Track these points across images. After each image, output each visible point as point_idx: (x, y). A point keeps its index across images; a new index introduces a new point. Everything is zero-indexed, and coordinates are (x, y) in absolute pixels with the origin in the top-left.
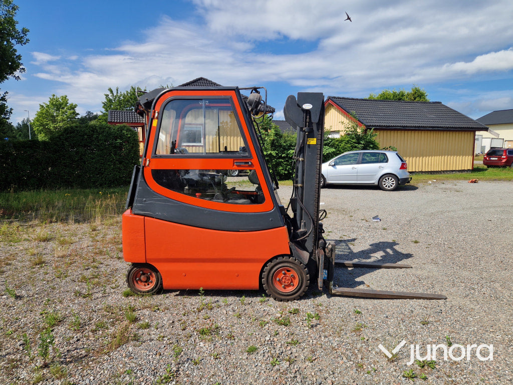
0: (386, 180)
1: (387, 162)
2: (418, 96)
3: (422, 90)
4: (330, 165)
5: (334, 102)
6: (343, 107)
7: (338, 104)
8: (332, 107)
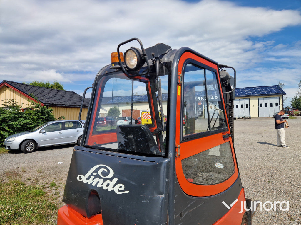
3: (61, 84)
4: (41, 133)
5: (10, 85)
6: (20, 89)
7: (15, 86)
8: (7, 88)
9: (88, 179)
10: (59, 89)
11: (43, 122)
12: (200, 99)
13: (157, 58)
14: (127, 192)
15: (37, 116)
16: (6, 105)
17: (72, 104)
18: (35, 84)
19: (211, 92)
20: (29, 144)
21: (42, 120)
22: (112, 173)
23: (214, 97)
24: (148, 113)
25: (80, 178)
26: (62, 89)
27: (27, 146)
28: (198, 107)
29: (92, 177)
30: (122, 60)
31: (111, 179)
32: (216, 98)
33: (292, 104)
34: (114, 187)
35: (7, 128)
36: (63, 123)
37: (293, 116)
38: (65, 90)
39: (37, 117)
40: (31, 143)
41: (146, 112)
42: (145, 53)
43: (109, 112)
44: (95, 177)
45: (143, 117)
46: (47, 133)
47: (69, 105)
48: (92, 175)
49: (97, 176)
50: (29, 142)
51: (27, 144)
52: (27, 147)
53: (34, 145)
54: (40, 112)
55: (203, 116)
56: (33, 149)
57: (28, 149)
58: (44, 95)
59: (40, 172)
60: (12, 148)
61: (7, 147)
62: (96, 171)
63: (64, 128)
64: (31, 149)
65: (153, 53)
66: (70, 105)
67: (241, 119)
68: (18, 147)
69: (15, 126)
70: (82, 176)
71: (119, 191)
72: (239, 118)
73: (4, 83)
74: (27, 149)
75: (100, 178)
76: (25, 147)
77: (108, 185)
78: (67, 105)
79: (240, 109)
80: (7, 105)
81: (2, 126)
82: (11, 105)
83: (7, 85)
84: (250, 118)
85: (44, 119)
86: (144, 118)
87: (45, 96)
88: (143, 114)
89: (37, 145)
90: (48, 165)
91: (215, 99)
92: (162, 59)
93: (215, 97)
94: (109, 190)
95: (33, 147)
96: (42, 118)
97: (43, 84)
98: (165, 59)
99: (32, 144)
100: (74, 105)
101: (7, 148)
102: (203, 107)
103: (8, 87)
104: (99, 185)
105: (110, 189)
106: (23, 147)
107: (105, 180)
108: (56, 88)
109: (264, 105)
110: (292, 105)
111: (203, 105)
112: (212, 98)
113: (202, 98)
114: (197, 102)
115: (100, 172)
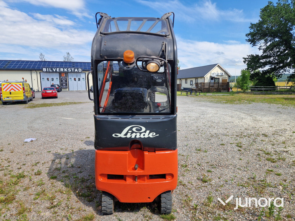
9: (126, 134)
12: (64, 70)
14: (158, 135)
19: (74, 64)
22: (144, 129)
23: (78, 70)
24: (11, 85)
28: (61, 79)
29: (129, 134)
31: (145, 132)
32: (80, 70)
34: (148, 135)
41: (8, 83)
44: (132, 133)
45: (4, 89)
48: (127, 132)
55: (67, 88)
62: (130, 129)
71: (152, 136)
75: (136, 133)
77: (144, 135)
86: (6, 91)
88: (4, 85)
91: (79, 71)
93: (79, 69)
94: (146, 137)
102: (66, 79)
104: (137, 137)
107: (141, 133)
111: (66, 77)
112: (76, 70)
113: (65, 70)
114: (60, 73)
115: (134, 129)
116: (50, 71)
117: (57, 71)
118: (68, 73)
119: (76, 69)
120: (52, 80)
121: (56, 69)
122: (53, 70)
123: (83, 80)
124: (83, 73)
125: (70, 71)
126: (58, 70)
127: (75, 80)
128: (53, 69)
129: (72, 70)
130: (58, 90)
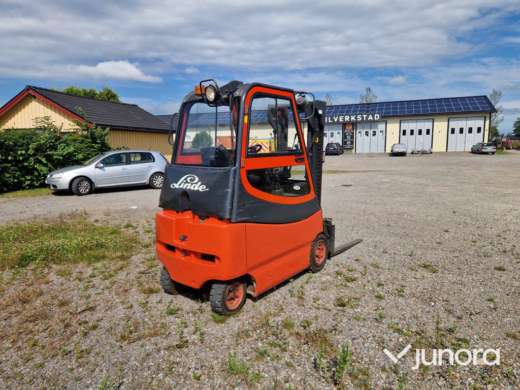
0: (156, 178)
1: (154, 161)
2: (110, 97)
3: (114, 91)
4: (97, 167)
5: (38, 93)
6: (55, 100)
7: (47, 96)
8: (33, 98)
9: (180, 185)
10: (112, 100)
11: (95, 153)
12: (350, 119)
13: (231, 93)
14: (208, 189)
15: (86, 144)
16: (39, 125)
17: (136, 126)
18: (72, 91)
19: (369, 107)
20: (82, 182)
21: (92, 150)
22: (197, 179)
23: (373, 117)
25: (173, 186)
26: (117, 100)
27: (80, 185)
28: (345, 133)
29: (183, 184)
30: (204, 93)
31: (196, 183)
32: (377, 118)
33: (515, 128)
34: (198, 187)
35: (44, 160)
36: (128, 155)
37: (508, 151)
38: (121, 102)
39: (86, 146)
40: (84, 182)
41: (254, 141)
42: (219, 90)
43: (194, 139)
44: (185, 183)
46: (105, 168)
47: (131, 127)
48: (182, 182)
49: (187, 182)
50: (82, 180)
51: (79, 183)
52: (80, 187)
53: (88, 184)
54: (90, 137)
55: (353, 148)
56: (87, 190)
57: (82, 190)
58: (91, 110)
59: (107, 214)
60: (59, 188)
61: (51, 186)
62: (186, 179)
63: (129, 162)
64: (85, 191)
65: (226, 90)
66: (133, 128)
67: (416, 154)
68: (67, 187)
69: (55, 157)
70: (174, 184)
71: (202, 189)
72: (412, 153)
73: (28, 90)
74: (80, 189)
75: (189, 183)
76: (78, 186)
77: (194, 187)
78: (128, 127)
79: (417, 137)
80: (40, 127)
81: (37, 157)
82: (46, 126)
83: (32, 94)
84: (431, 153)
85: (95, 148)
87: (92, 112)
89: (93, 185)
90: (115, 208)
91: (375, 119)
92: (234, 93)
93: (376, 115)
95: (87, 187)
96: (93, 147)
97: (85, 90)
98: (237, 93)
99: (86, 183)
100: (139, 128)
101: (52, 188)
102: (353, 133)
103: (35, 97)
104: (188, 188)
105: (196, 189)
106: (74, 186)
107: (192, 184)
108: (106, 98)
109: (457, 131)
110: (514, 130)
111: (353, 130)
112: (370, 118)
113: (353, 118)
114: (344, 125)
115: (188, 180)
116: (330, 121)
117: (340, 121)
118: (356, 123)
119: (371, 116)
120: (331, 136)
121: (339, 118)
122: (334, 120)
123: (382, 133)
124: (382, 121)
125: (361, 119)
126: (341, 119)
127: (367, 135)
128: (334, 117)
129: (363, 118)
130: (337, 151)
